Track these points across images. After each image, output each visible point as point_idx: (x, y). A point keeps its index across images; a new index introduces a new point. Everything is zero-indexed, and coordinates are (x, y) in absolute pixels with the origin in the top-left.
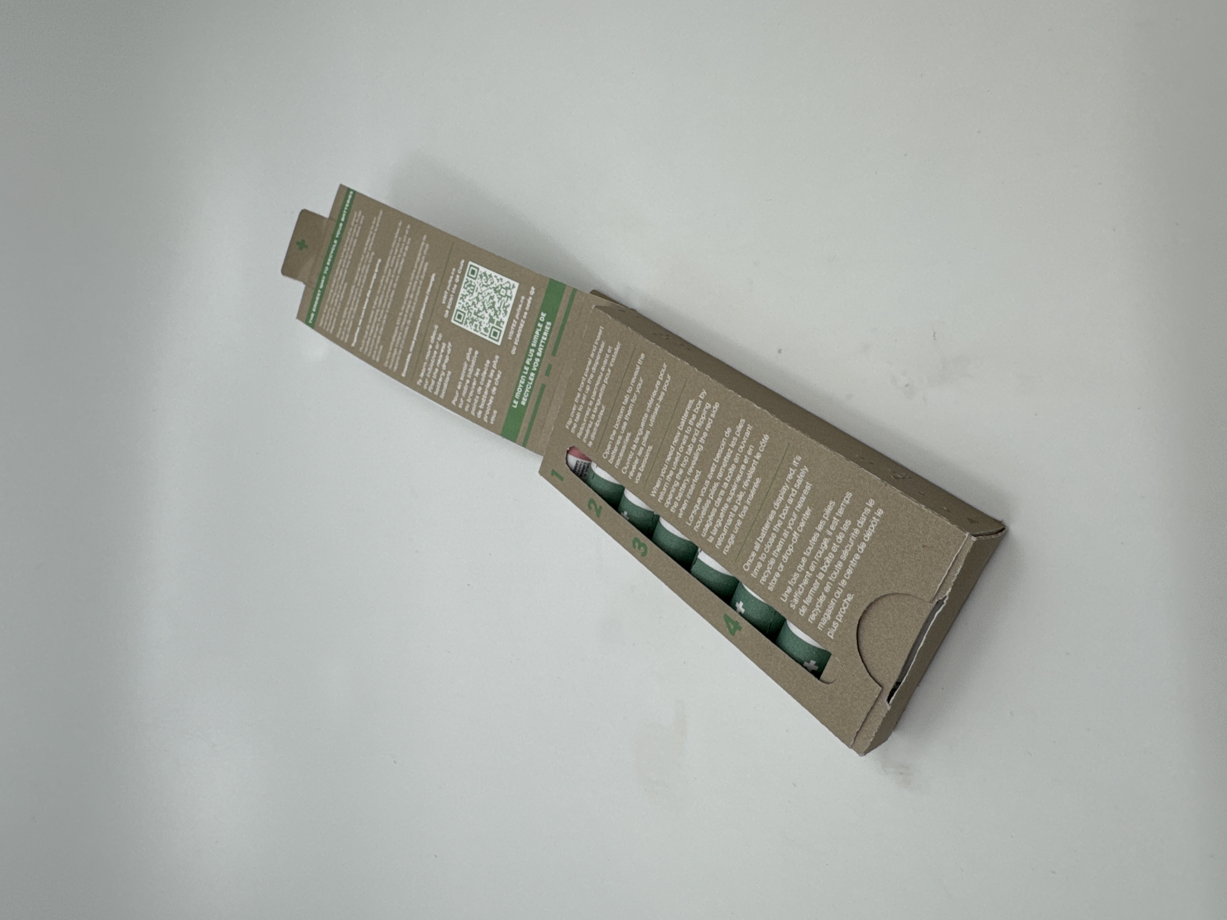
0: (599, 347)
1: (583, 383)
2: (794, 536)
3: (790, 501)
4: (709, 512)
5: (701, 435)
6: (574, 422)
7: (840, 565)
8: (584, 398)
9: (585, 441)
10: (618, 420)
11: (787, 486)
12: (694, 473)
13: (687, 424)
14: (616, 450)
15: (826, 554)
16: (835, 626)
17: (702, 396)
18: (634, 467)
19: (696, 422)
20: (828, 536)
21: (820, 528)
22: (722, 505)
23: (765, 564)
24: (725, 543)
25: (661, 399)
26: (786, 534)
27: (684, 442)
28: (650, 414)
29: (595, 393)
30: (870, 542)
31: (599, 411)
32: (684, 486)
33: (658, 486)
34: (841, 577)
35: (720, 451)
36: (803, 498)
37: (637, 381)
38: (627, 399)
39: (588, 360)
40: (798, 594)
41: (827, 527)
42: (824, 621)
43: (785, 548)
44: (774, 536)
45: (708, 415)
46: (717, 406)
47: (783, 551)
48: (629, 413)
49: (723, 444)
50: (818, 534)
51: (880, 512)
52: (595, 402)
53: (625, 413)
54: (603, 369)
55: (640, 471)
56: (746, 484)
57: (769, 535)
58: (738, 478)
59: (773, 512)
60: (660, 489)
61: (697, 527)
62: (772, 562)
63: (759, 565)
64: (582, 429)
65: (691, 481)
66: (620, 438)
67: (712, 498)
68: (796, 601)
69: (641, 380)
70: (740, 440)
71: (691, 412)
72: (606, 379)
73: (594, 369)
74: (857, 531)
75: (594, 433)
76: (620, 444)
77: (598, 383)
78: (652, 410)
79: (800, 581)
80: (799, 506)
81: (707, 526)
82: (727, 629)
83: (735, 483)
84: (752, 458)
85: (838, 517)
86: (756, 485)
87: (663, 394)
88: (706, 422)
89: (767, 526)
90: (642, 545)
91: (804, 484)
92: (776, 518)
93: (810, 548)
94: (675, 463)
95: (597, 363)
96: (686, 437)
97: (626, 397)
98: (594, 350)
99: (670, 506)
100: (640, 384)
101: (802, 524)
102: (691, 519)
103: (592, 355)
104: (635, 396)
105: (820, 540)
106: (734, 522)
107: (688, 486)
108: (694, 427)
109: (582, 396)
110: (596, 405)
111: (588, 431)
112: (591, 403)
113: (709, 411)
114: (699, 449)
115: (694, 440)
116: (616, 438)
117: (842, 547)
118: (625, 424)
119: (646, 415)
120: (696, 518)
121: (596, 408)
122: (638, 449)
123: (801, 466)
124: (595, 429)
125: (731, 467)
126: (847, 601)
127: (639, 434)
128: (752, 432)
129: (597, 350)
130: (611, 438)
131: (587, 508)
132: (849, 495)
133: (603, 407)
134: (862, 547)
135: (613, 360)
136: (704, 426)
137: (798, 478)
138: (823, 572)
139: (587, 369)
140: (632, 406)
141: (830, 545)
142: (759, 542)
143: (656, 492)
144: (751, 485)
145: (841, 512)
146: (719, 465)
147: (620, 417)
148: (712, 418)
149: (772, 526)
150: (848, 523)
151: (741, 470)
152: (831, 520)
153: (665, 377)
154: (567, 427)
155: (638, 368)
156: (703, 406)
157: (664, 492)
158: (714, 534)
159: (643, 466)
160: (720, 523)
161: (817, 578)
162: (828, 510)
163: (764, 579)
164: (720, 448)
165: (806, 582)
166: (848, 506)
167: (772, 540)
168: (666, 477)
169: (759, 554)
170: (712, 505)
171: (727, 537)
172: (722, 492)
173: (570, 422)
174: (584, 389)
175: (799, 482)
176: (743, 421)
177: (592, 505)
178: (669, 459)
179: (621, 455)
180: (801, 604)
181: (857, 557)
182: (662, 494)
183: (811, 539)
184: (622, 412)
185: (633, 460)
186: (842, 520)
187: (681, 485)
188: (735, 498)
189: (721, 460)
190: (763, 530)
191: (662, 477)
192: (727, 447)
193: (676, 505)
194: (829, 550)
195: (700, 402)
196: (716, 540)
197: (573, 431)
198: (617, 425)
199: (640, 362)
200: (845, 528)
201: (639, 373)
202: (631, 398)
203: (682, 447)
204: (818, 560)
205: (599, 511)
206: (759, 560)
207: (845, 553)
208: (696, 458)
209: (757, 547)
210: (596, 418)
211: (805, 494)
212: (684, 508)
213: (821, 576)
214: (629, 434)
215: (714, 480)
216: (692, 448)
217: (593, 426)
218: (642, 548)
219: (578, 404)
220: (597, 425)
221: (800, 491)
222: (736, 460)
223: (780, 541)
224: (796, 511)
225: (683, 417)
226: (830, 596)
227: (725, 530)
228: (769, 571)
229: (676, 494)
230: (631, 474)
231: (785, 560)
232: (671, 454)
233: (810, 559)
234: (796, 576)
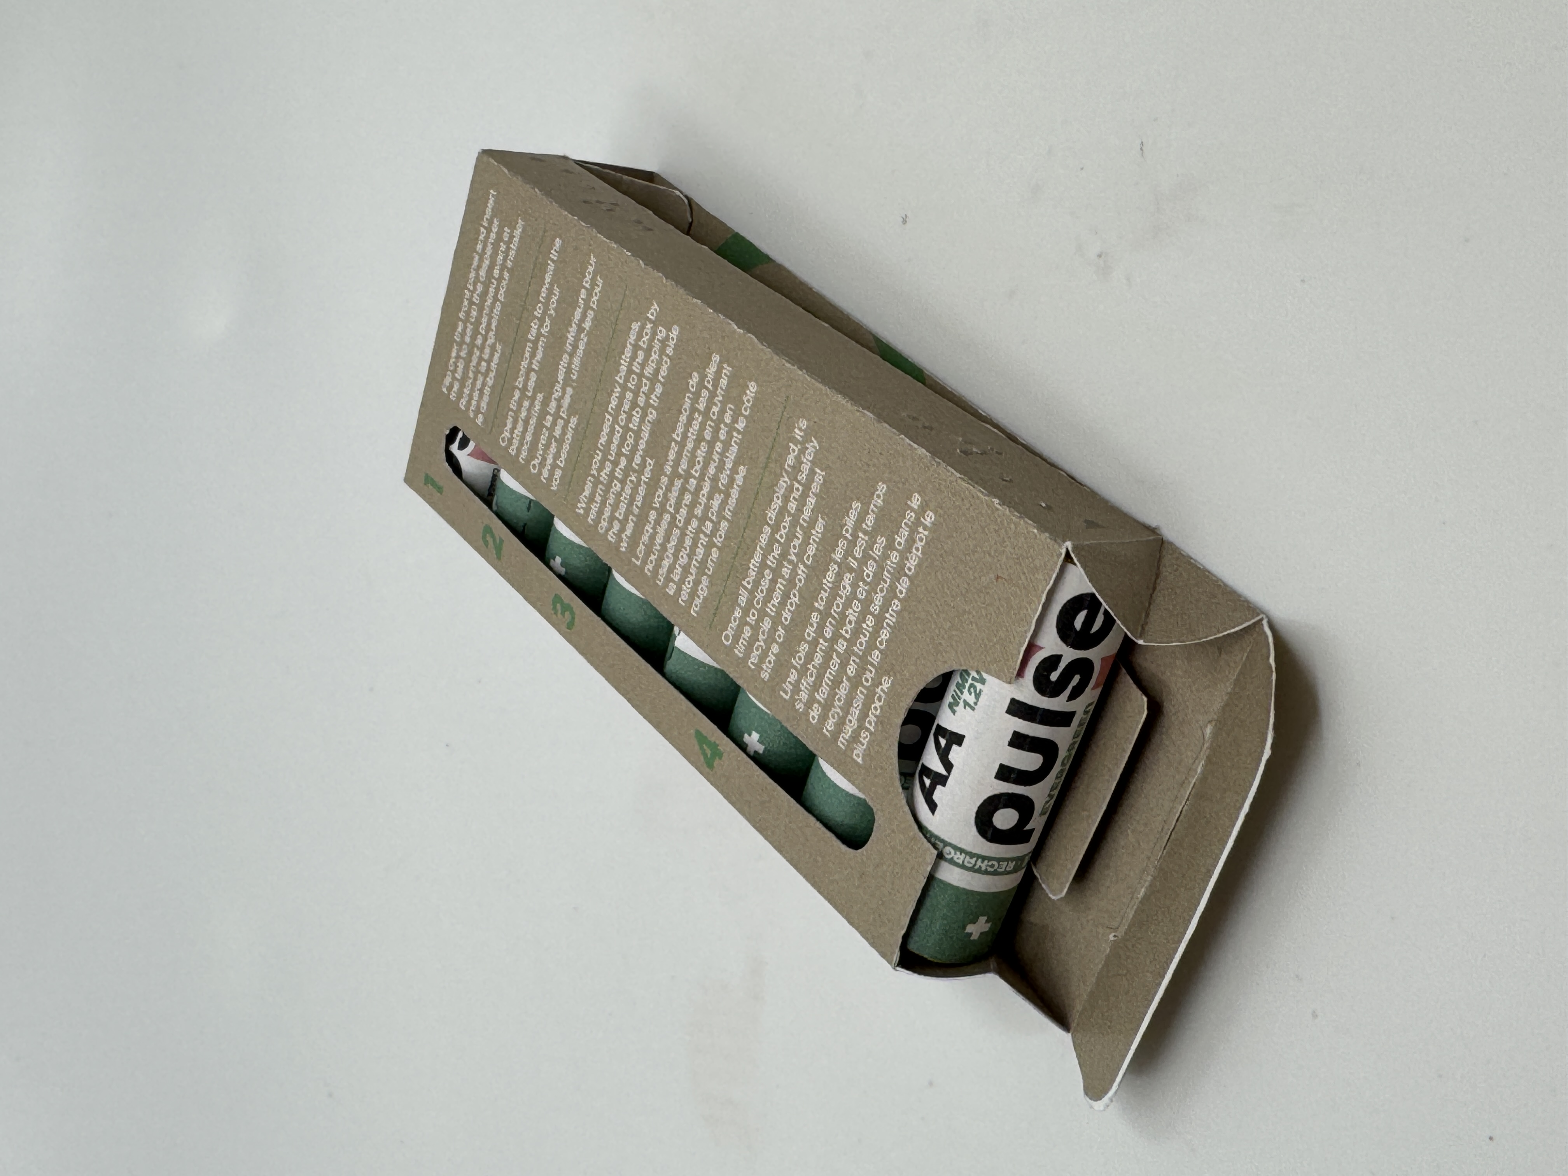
0: (489, 230)
1: (466, 303)
2: (800, 572)
3: (792, 506)
4: (667, 538)
5: (652, 390)
6: (454, 378)
7: (870, 621)
8: (469, 332)
9: (472, 415)
10: (523, 371)
11: (786, 479)
12: (643, 465)
13: (630, 371)
14: (520, 428)
15: (848, 605)
16: (864, 738)
17: (652, 315)
18: (550, 461)
19: (643, 366)
20: (851, 570)
21: (838, 556)
22: (688, 522)
23: (756, 628)
24: (693, 594)
25: (587, 325)
26: (786, 571)
27: (626, 407)
28: (572, 355)
29: (484, 320)
30: (917, 574)
31: (492, 355)
32: (628, 490)
33: (587, 493)
34: (871, 646)
35: (683, 418)
36: (812, 500)
37: (550, 292)
38: (534, 327)
39: (473, 258)
40: (808, 684)
41: (848, 553)
42: (849, 730)
43: (786, 596)
44: (768, 574)
45: (662, 352)
46: (675, 332)
47: (783, 604)
48: (539, 356)
49: (687, 404)
50: (836, 566)
51: (929, 518)
52: (485, 339)
53: (533, 355)
54: (496, 273)
55: (559, 467)
56: (724, 479)
57: (760, 575)
58: (712, 470)
59: (767, 530)
60: (591, 499)
61: (650, 566)
62: (767, 625)
63: (747, 633)
64: (466, 391)
65: (639, 480)
66: (526, 404)
67: (671, 510)
68: (804, 696)
69: (556, 291)
70: (713, 395)
71: (636, 347)
72: (502, 291)
73: (482, 273)
74: (894, 557)
75: (486, 399)
76: (526, 417)
77: (489, 302)
78: (575, 347)
79: (809, 657)
80: (806, 515)
81: (666, 563)
82: (702, 758)
83: (706, 479)
84: (731, 429)
85: (865, 533)
86: (739, 479)
87: (591, 314)
88: (659, 363)
89: (757, 559)
90: (566, 608)
91: (812, 473)
92: (772, 540)
93: (824, 595)
94: (614, 447)
95: (487, 262)
96: (629, 395)
97: (532, 324)
98: (481, 237)
99: (608, 530)
100: (554, 299)
101: (811, 550)
102: (640, 553)
103: (479, 247)
104: (548, 322)
105: (839, 576)
106: (707, 554)
107: (635, 490)
108: (641, 376)
109: (465, 328)
110: (488, 343)
111: (476, 395)
112: (479, 342)
113: (664, 342)
114: (650, 417)
115: (641, 400)
116: (520, 405)
117: (872, 590)
118: (533, 377)
119: (566, 357)
120: (649, 551)
121: (487, 350)
122: (554, 424)
123: (806, 439)
124: (487, 390)
125: (699, 448)
126: (882, 690)
127: (555, 396)
128: (732, 378)
129: (487, 237)
130: (511, 406)
131: (481, 542)
132: (882, 488)
133: (499, 347)
134: (903, 585)
135: (512, 253)
136: (657, 371)
137: (803, 463)
138: (845, 639)
139: (472, 275)
140: (543, 341)
141: (854, 586)
142: (746, 588)
143: (584, 505)
144: (732, 480)
145: (870, 520)
146: (682, 445)
147: (524, 364)
148: (667, 355)
149: (765, 557)
150: (881, 541)
151: (715, 453)
152: (855, 536)
153: (594, 284)
154: (444, 390)
155: (551, 267)
156: (654, 333)
157: (597, 503)
158: (676, 579)
159: (563, 456)
160: (685, 556)
161: (836, 651)
162: (850, 521)
163: (754, 659)
164: (682, 413)
165: (818, 659)
166: (881, 509)
167: (765, 584)
168: (599, 475)
169: (746, 612)
170: (672, 524)
171: (697, 582)
172: (688, 498)
173: (447, 380)
174: (468, 313)
175: (806, 468)
176: (716, 358)
177: (489, 539)
178: (603, 440)
179: (529, 438)
180: (811, 701)
181: (896, 605)
182: (595, 508)
183: (825, 578)
184: (527, 355)
185: (547, 446)
186: (872, 536)
187: (622, 489)
188: (707, 507)
189: (685, 436)
190: (751, 566)
191: (593, 476)
192: (693, 410)
193: (616, 526)
194: (853, 596)
195: (649, 326)
196: (679, 590)
197: (453, 396)
198: (521, 379)
199: (554, 256)
200: (877, 552)
201: (554, 275)
202: (541, 326)
203: (623, 416)
204: (836, 616)
205: (499, 549)
206: (747, 623)
207: (878, 599)
208: (645, 435)
209: (743, 600)
210: (488, 369)
211: (814, 491)
212: (628, 532)
213: (841, 646)
214: (540, 396)
215: (675, 475)
216: (639, 416)
217: (484, 384)
218: (567, 614)
219: (461, 344)
220: (490, 382)
221: (807, 487)
222: (708, 435)
223: (779, 585)
224: (801, 526)
225: (623, 357)
226: (856, 682)
227: (693, 570)
228: (762, 643)
229: (615, 507)
230: (545, 473)
231: (786, 619)
232: (606, 430)
233: (825, 615)
234: (804, 647)
